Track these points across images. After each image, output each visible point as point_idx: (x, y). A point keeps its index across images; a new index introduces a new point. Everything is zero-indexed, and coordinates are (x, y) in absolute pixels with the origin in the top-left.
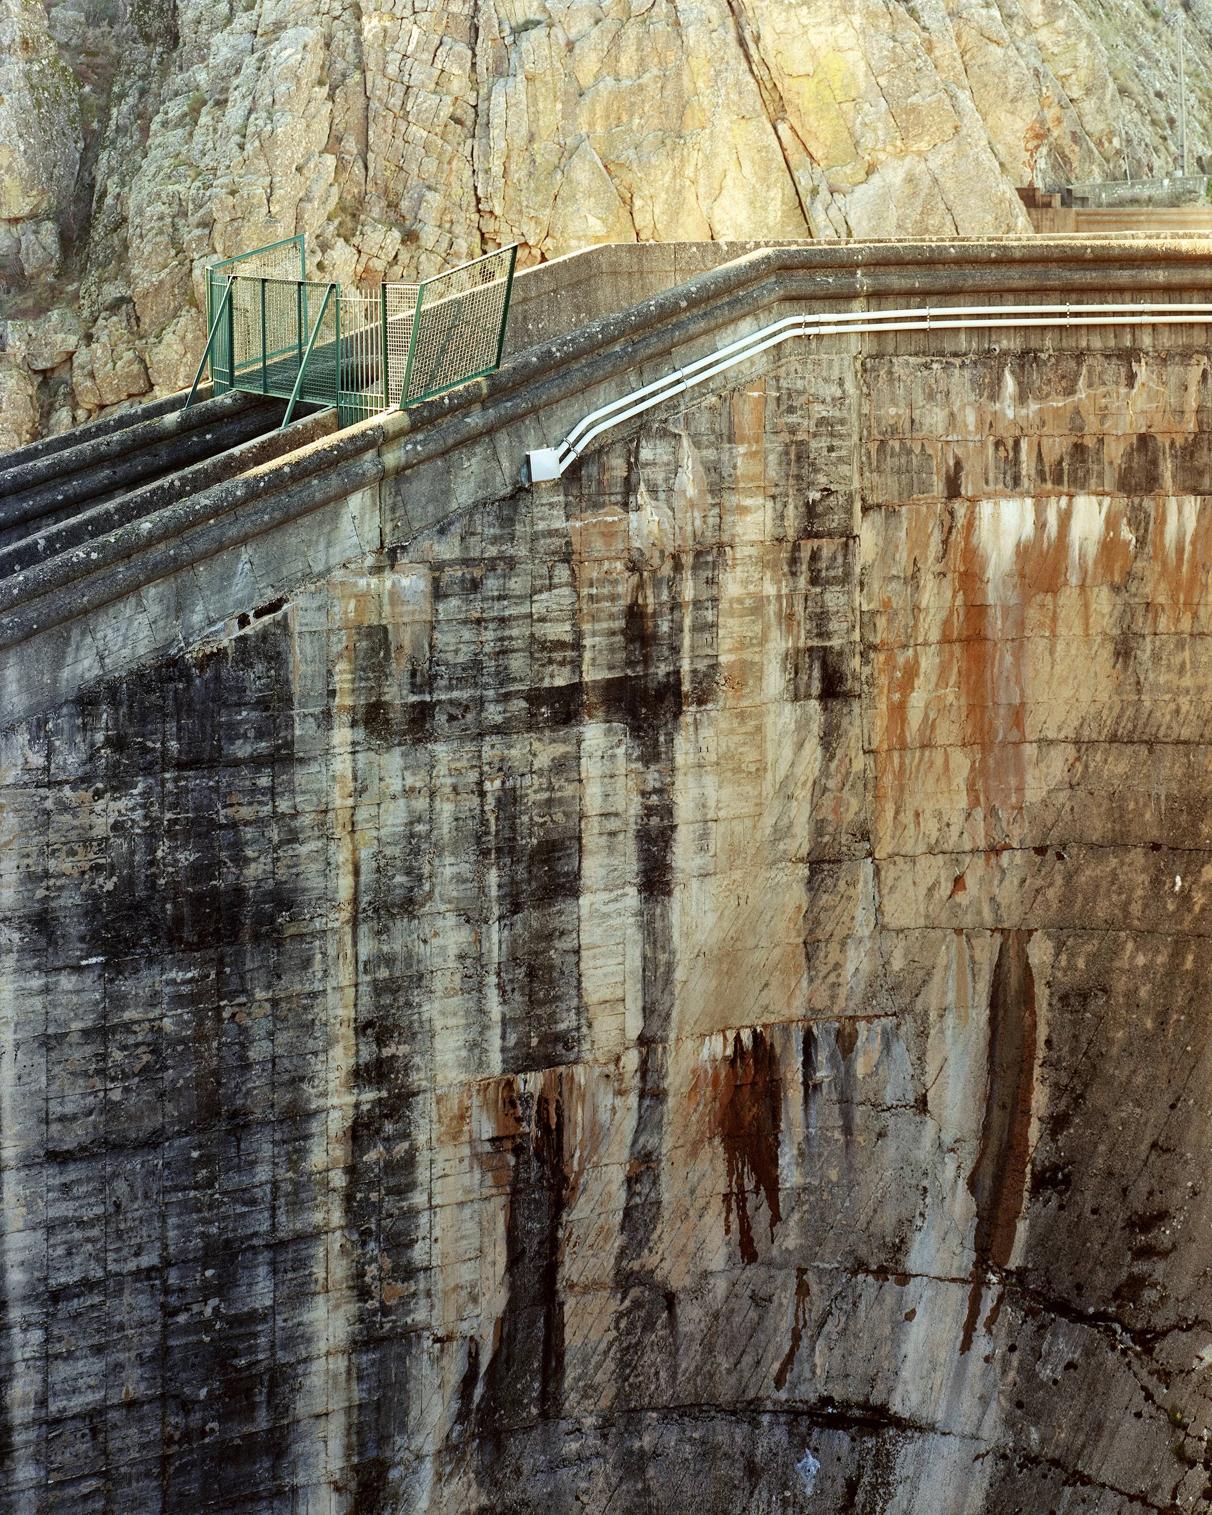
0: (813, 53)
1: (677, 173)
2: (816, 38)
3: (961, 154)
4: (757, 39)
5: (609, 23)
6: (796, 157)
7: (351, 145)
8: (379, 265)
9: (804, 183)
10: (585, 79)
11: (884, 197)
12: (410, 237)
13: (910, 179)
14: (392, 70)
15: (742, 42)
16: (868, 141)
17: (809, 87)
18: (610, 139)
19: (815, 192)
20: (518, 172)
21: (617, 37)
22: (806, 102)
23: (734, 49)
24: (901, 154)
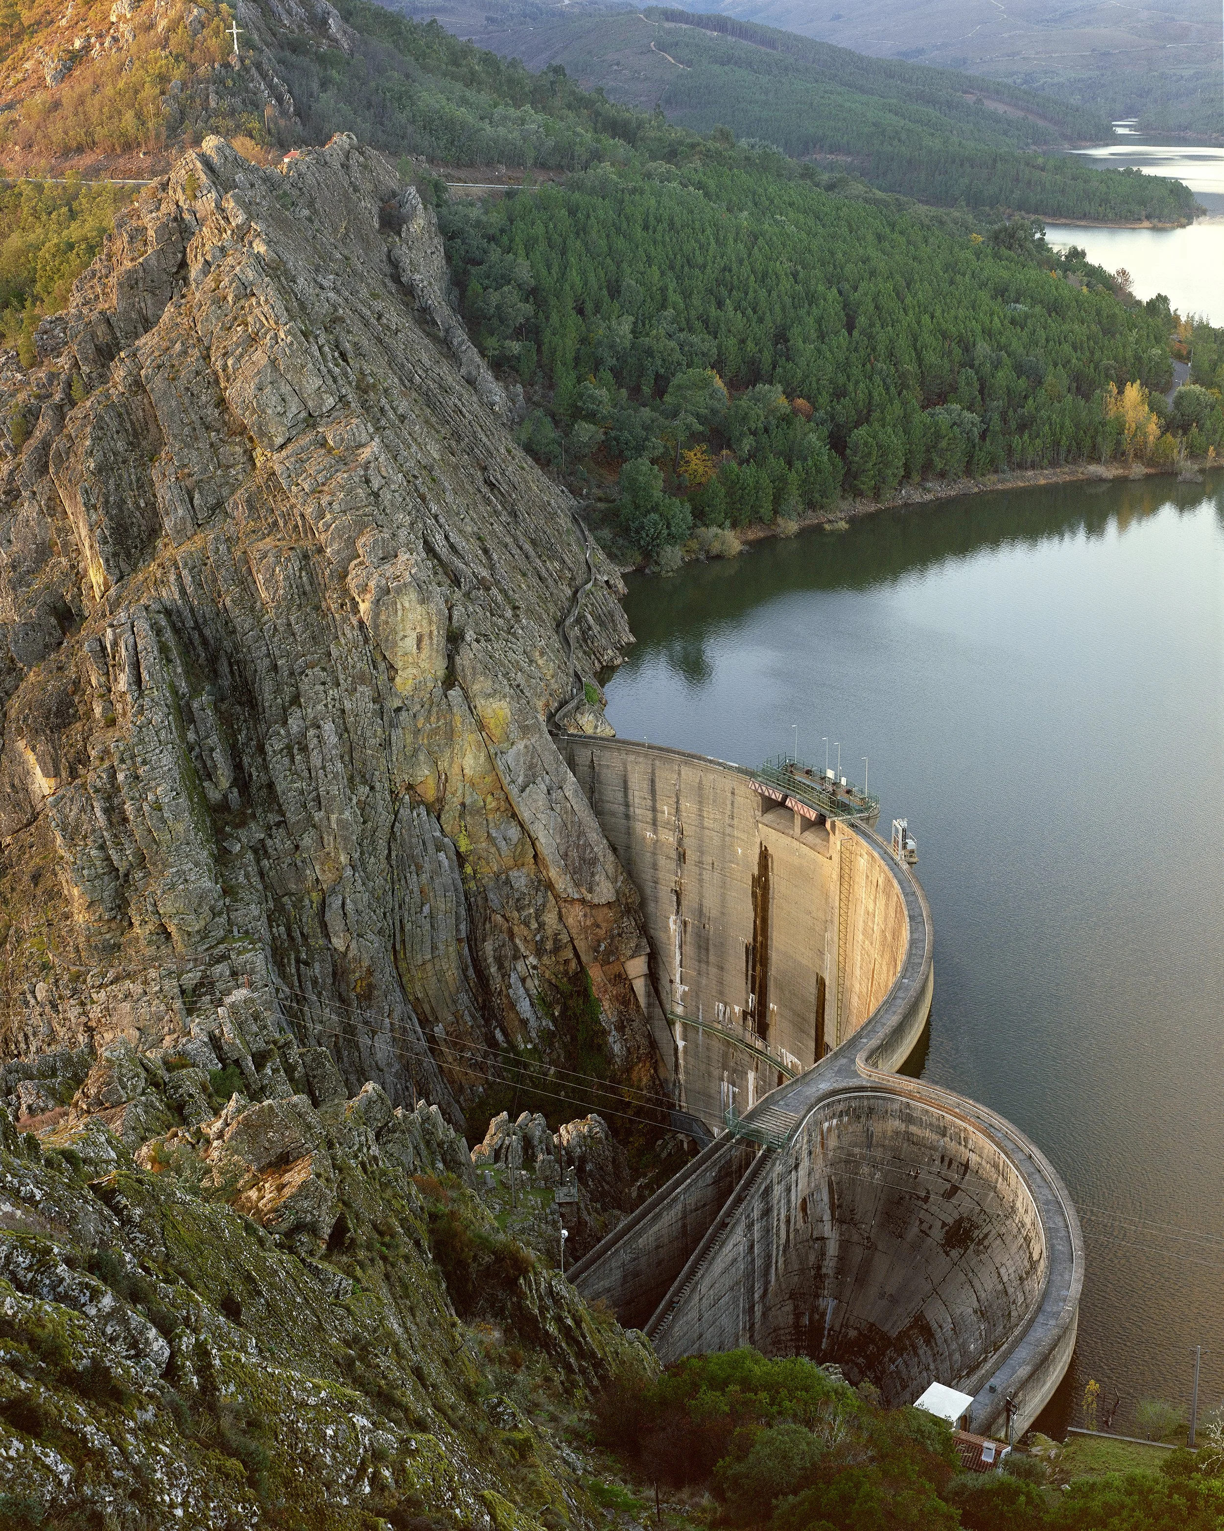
0: (494, 711)
1: (452, 752)
2: (494, 706)
3: (541, 737)
4: (475, 707)
5: (426, 706)
6: (488, 742)
7: (347, 758)
8: (363, 799)
9: (492, 751)
10: (420, 726)
11: (518, 754)
12: (372, 788)
13: (526, 747)
14: (359, 733)
15: (470, 708)
16: (512, 736)
17: (493, 720)
18: (429, 744)
19: (496, 754)
20: (401, 759)
21: (429, 711)
22: (492, 726)
23: (468, 711)
24: (522, 739)
